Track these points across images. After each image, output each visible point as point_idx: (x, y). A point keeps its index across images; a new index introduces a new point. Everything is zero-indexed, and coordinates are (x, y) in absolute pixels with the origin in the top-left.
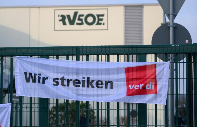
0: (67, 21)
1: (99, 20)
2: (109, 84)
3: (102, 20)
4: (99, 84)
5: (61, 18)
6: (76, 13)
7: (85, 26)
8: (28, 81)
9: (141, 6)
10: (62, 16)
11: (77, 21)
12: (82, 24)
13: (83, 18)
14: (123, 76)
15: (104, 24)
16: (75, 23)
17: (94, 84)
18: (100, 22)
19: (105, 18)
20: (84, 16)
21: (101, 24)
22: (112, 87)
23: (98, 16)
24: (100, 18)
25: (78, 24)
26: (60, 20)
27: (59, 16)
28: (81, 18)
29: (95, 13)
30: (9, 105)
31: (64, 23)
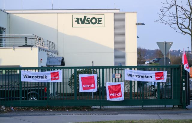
0: (80, 21)
1: (99, 21)
2: (151, 77)
3: (101, 21)
4: (148, 77)
5: (76, 20)
6: (85, 17)
7: (91, 25)
8: (128, 76)
9: (125, 13)
10: (77, 19)
11: (86, 22)
12: (89, 23)
13: (90, 20)
14: (155, 75)
15: (102, 24)
16: (85, 23)
17: (147, 77)
18: (100, 22)
19: (102, 20)
20: (90, 19)
21: (100, 23)
22: (151, 78)
23: (99, 19)
24: (100, 20)
25: (86, 23)
26: (76, 21)
27: (75, 18)
28: (88, 20)
29: (97, 17)
30: (123, 83)
31: (78, 23)
